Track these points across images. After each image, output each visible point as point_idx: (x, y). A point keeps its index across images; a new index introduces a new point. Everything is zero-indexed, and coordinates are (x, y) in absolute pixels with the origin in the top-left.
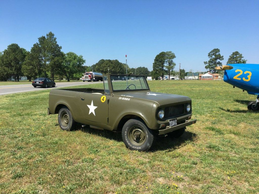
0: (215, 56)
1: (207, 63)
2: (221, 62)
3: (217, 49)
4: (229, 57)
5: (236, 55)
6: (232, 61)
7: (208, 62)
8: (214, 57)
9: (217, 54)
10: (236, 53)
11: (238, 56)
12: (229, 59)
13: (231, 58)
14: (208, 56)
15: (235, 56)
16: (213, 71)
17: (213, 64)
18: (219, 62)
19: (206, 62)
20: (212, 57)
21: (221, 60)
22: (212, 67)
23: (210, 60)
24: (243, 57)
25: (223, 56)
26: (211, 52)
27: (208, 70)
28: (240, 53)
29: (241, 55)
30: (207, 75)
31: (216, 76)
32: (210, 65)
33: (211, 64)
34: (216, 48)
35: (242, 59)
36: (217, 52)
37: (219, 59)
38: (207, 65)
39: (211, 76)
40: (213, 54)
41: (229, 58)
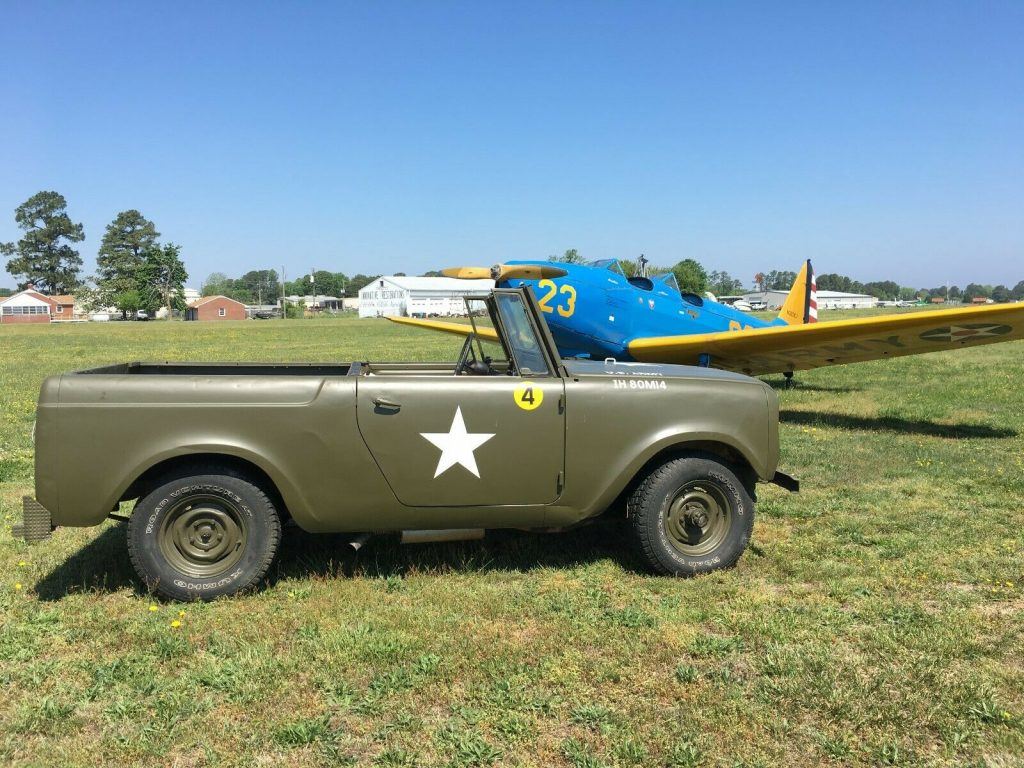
0: (48, 221)
1: (11, 252)
2: (74, 247)
3: (54, 195)
4: (107, 232)
5: (132, 224)
6: (119, 246)
7: (17, 246)
8: (41, 224)
9: (55, 214)
10: (132, 218)
11: (139, 227)
12: (108, 240)
13: (115, 234)
14: (18, 219)
15: (129, 229)
16: (43, 285)
17: (40, 255)
18: (66, 246)
19: (10, 245)
20: (33, 226)
21: (75, 240)
22: (38, 269)
23: (29, 236)
24: (159, 235)
25: (81, 226)
26: (27, 205)
27: (23, 278)
28: (148, 219)
29: (151, 225)
30: (23, 300)
31: (65, 306)
32: (28, 259)
33: (33, 255)
34: (49, 191)
35: (157, 240)
36: (52, 207)
37: (66, 233)
38: (14, 256)
39: (43, 304)
40: (39, 212)
41: (107, 236)
